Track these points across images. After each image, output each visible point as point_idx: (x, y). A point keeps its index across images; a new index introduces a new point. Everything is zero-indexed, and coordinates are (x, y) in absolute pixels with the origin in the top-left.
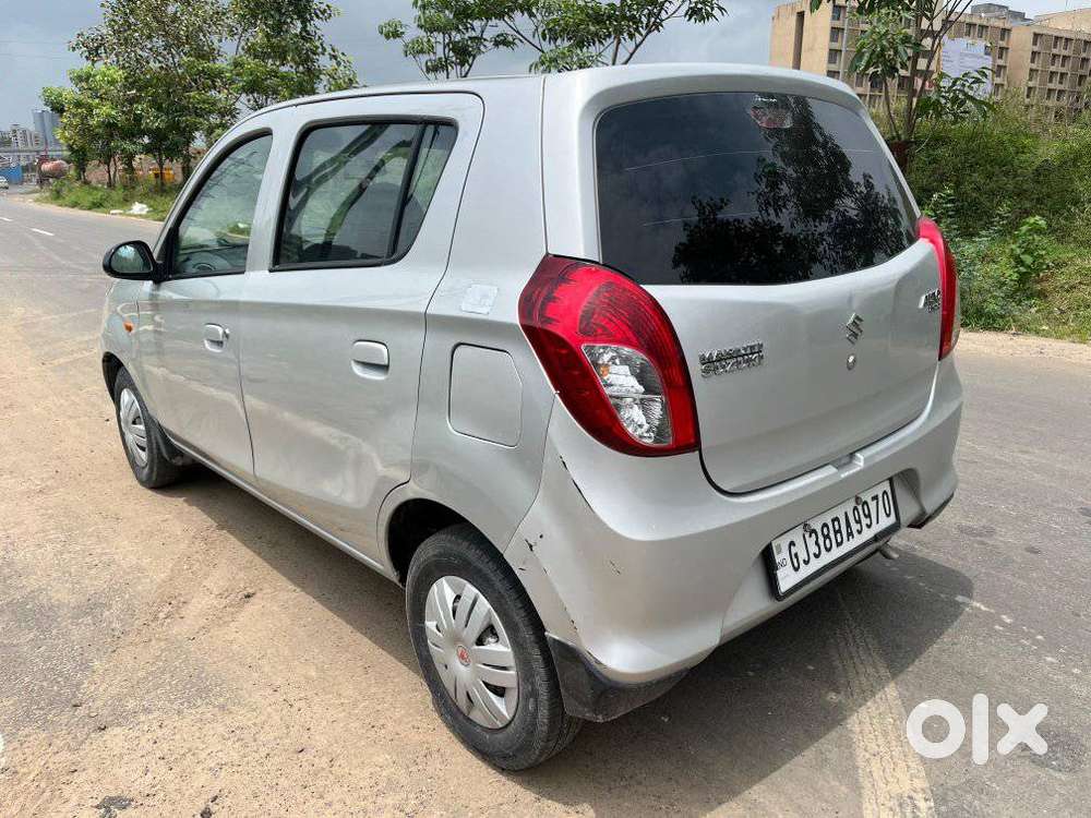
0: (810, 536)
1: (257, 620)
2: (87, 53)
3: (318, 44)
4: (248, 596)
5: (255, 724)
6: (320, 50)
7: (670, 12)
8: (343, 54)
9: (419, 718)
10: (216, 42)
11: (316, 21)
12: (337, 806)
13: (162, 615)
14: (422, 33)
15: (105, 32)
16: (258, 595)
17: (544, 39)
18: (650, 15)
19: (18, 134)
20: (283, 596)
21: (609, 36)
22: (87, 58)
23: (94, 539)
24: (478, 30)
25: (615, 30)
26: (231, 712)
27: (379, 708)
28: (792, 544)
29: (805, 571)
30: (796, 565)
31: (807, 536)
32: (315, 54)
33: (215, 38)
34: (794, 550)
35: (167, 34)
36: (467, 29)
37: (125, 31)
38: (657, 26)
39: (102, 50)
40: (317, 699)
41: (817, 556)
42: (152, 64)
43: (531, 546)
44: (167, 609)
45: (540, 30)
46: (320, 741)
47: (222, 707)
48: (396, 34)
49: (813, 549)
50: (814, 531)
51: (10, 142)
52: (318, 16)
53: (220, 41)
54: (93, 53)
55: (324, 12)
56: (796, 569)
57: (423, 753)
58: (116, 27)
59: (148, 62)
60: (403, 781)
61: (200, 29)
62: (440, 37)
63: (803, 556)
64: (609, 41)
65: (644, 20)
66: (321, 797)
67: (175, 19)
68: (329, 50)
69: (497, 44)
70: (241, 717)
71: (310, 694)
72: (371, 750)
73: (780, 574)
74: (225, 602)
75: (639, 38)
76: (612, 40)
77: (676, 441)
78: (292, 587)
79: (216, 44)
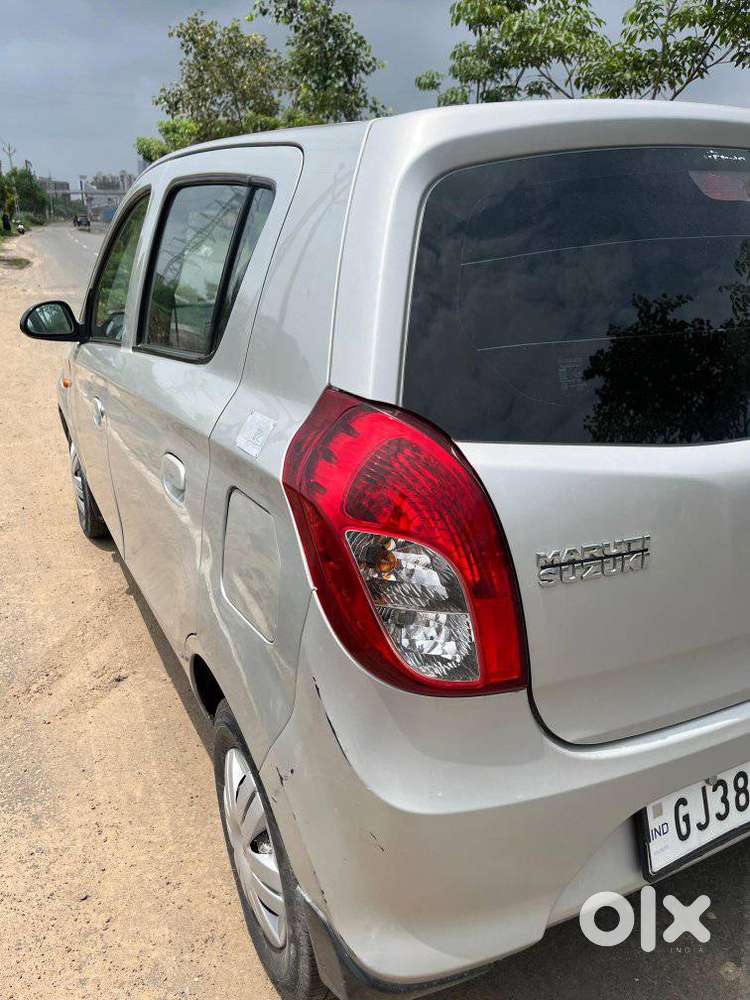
0: (714, 790)
1: (115, 711)
2: (168, 108)
3: (361, 96)
4: (118, 680)
5: (56, 849)
6: (363, 103)
7: (716, 59)
8: (383, 107)
9: (221, 882)
10: (276, 96)
11: (362, 74)
12: (90, 988)
13: (34, 688)
14: (457, 83)
15: (182, 86)
16: (130, 679)
17: (578, 87)
18: (694, 60)
19: (125, 179)
20: (151, 685)
21: (648, 84)
22: (168, 112)
23: (19, 586)
24: (514, 79)
25: (655, 79)
26: (41, 828)
27: (185, 857)
28: (683, 802)
29: (697, 840)
30: (684, 831)
31: (709, 789)
32: (358, 106)
33: (275, 93)
34: (683, 811)
35: (234, 89)
36: (502, 78)
37: (198, 86)
38: (701, 72)
39: (180, 105)
40: (128, 830)
41: (720, 817)
42: (221, 118)
43: (281, 779)
44: (43, 680)
45: (574, 78)
46: (109, 889)
47: (36, 818)
48: (433, 85)
49: (716, 806)
50: (722, 783)
51: (118, 186)
52: (363, 70)
53: (280, 95)
54: (173, 108)
55: (369, 65)
56: (683, 838)
57: (204, 937)
58: (192, 83)
59: (217, 116)
60: (169, 971)
61: (264, 85)
62: (474, 87)
63: (698, 816)
64: (647, 89)
65: (687, 66)
66: (79, 969)
67: (242, 74)
68: (370, 102)
69: (531, 92)
70: (47, 838)
71: (124, 821)
72: (153, 917)
73: (655, 846)
74: (97, 682)
75: (678, 86)
76: (650, 88)
77: (486, 675)
78: (165, 675)
79: (276, 99)
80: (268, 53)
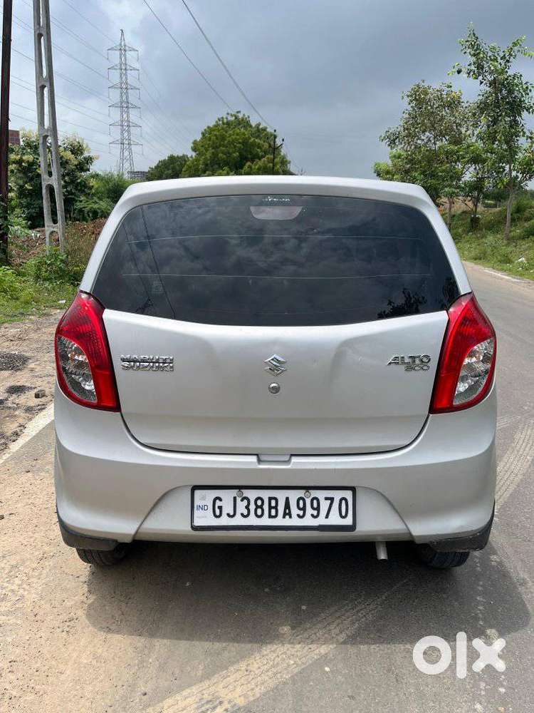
0: (242, 501)
2: (389, 143)
15: (400, 129)
22: (388, 146)
28: (219, 499)
30: (218, 513)
31: (238, 499)
34: (218, 503)
39: (397, 141)
49: (242, 510)
50: (247, 499)
54: (392, 143)
56: (216, 516)
63: (228, 510)
80: (462, 104)
